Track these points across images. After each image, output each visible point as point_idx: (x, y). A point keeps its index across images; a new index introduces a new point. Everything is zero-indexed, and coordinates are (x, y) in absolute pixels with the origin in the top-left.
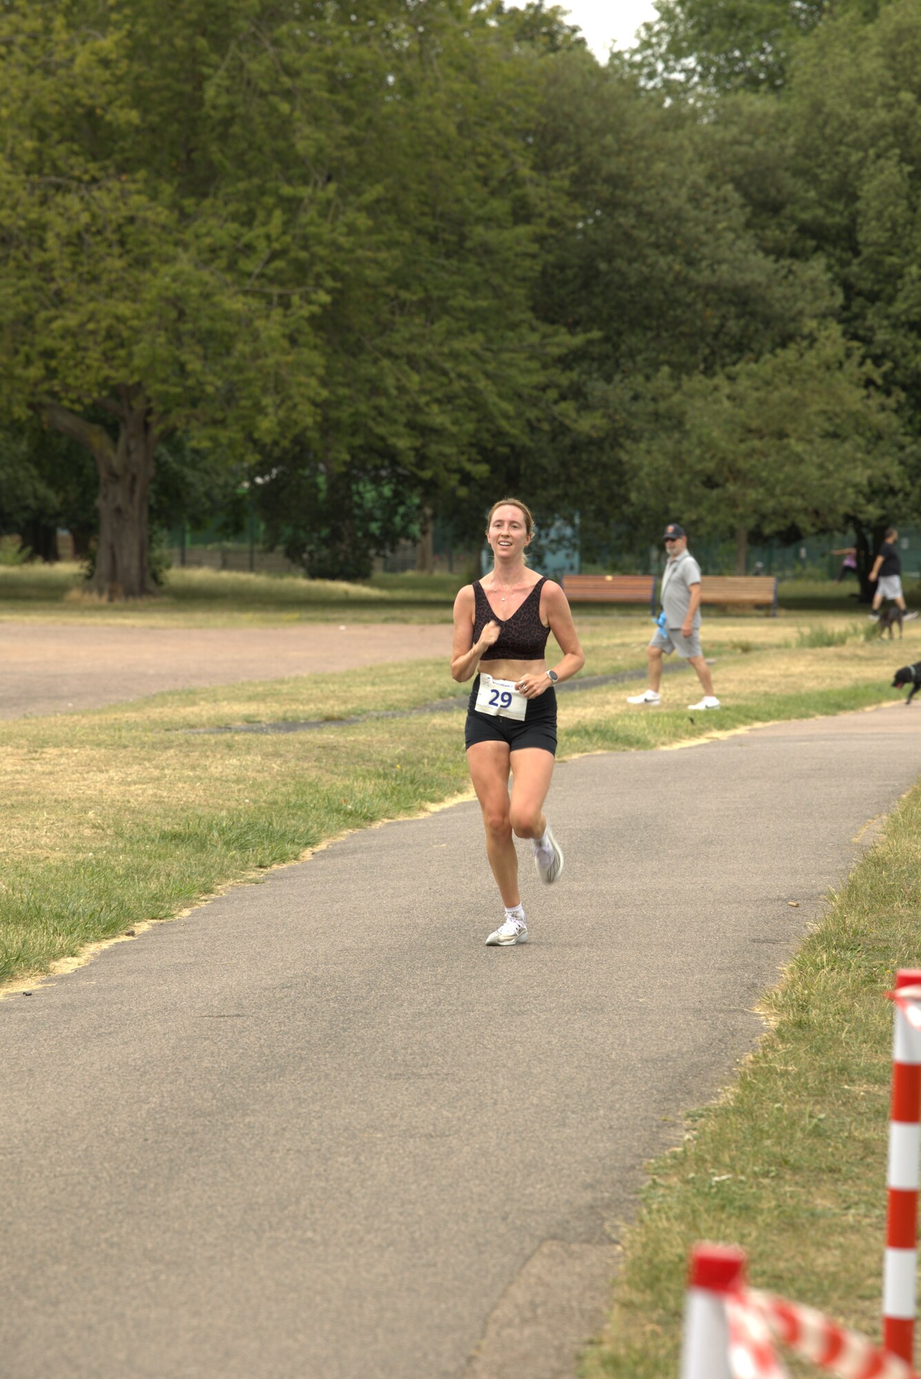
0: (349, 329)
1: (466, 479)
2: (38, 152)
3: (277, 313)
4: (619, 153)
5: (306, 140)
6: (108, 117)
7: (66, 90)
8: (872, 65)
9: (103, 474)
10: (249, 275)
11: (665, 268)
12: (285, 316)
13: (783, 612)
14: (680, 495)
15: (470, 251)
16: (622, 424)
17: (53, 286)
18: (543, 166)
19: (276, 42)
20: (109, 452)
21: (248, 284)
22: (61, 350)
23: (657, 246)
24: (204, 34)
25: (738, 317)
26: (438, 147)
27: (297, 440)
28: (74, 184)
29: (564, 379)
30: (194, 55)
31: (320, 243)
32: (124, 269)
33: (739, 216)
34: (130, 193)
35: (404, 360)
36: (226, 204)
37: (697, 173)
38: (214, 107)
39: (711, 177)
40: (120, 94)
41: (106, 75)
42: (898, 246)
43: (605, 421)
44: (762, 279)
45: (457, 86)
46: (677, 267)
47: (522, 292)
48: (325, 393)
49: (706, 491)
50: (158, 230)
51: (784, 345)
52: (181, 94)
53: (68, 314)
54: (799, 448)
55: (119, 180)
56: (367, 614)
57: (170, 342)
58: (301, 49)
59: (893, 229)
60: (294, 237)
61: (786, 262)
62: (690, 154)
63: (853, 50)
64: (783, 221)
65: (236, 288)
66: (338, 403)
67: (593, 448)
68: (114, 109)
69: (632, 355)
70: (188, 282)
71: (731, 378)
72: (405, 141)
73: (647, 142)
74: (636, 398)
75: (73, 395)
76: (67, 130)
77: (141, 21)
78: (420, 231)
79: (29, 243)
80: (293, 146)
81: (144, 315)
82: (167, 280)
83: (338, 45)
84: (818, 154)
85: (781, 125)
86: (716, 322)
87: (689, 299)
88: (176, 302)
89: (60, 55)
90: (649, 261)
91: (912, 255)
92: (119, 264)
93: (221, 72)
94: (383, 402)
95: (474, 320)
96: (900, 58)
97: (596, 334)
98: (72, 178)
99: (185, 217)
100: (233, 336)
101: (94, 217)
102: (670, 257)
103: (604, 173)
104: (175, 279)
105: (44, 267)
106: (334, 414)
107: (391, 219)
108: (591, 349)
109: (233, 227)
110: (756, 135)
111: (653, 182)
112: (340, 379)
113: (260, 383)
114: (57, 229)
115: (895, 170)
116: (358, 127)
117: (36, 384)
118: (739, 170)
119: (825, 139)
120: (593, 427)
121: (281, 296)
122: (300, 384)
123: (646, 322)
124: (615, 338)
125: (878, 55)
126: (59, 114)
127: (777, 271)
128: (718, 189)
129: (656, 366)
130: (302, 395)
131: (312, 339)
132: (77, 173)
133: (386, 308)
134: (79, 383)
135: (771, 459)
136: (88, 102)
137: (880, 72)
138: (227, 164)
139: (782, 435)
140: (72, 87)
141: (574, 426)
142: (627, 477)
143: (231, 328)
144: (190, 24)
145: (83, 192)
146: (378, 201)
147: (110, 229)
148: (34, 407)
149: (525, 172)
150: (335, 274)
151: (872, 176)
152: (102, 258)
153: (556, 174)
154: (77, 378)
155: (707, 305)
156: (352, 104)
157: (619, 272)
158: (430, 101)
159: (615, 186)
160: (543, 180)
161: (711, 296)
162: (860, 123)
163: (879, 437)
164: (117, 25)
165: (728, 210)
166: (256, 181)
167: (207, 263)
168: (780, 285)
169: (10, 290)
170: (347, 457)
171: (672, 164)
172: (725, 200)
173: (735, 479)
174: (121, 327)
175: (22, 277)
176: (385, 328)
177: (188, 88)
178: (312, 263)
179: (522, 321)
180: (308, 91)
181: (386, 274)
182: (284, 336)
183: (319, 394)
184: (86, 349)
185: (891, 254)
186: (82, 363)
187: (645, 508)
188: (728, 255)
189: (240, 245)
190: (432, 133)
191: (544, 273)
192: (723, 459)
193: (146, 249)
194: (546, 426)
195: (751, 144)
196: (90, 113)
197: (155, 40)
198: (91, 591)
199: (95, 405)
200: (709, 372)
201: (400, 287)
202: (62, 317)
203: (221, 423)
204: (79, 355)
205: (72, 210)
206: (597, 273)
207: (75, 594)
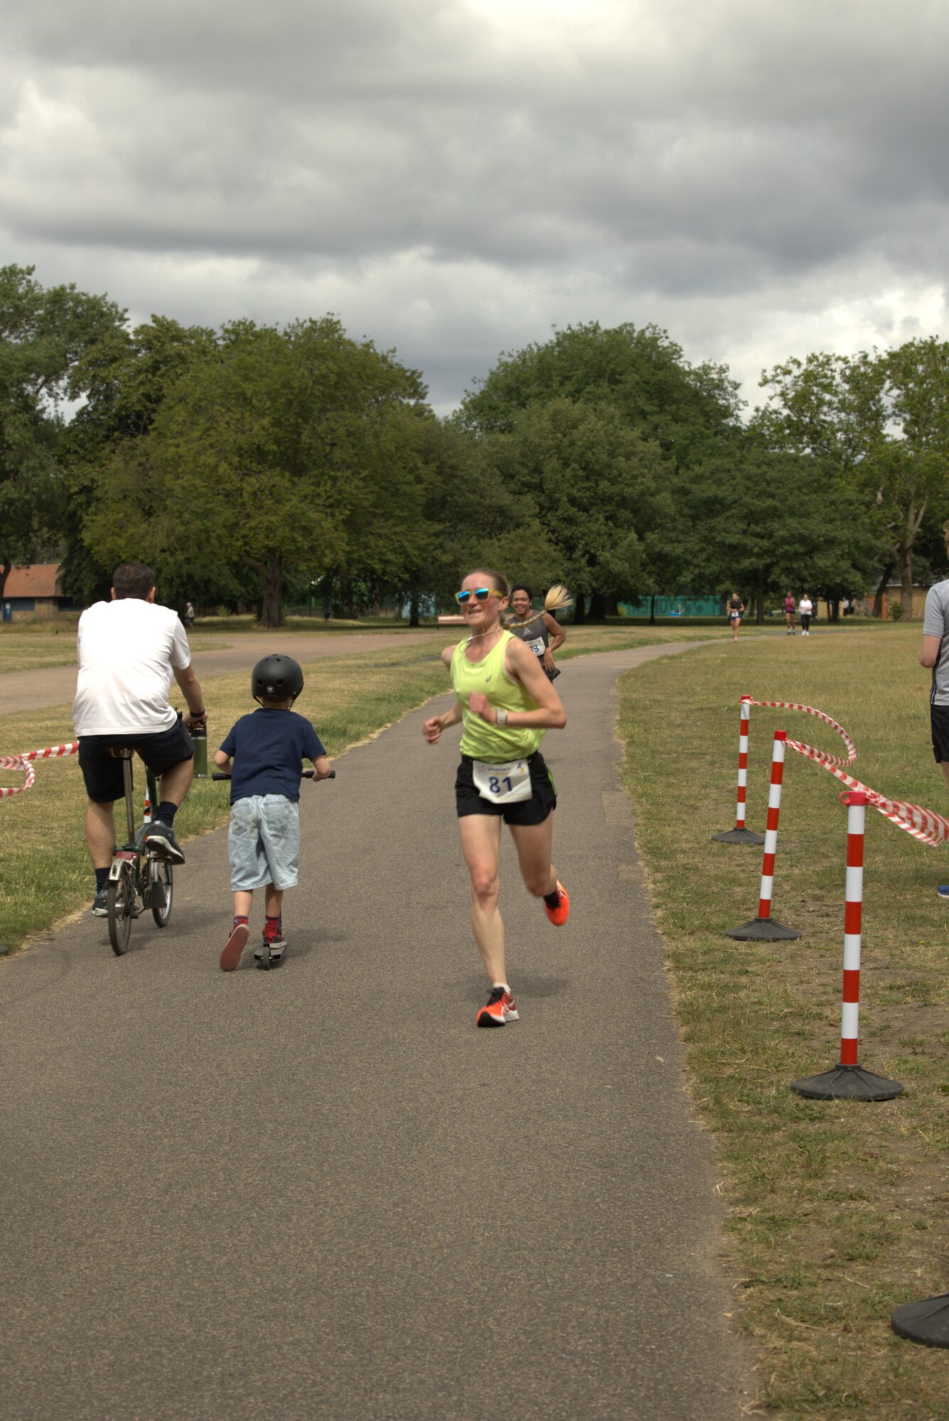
0: (357, 524)
1: (401, 580)
2: (240, 462)
3: (330, 519)
4: (454, 457)
5: (338, 455)
6: (265, 448)
7: (250, 439)
8: (546, 424)
9: (265, 581)
10: (319, 505)
11: (473, 499)
12: (333, 520)
15: (400, 494)
16: (458, 558)
17: (246, 511)
18: (426, 463)
19: (327, 419)
20: (267, 572)
21: (319, 508)
22: (250, 534)
23: (469, 491)
24: (301, 417)
25: (500, 517)
26: (388, 456)
27: (339, 565)
28: (253, 473)
29: (437, 542)
30: (297, 425)
31: (345, 492)
32: (272, 504)
33: (499, 480)
34: (274, 476)
35: (377, 535)
36: (309, 479)
37: (483, 464)
38: (305, 443)
39: (488, 465)
40: (270, 440)
41: (265, 433)
42: (558, 490)
43: (452, 557)
44: (508, 502)
45: (394, 434)
46: (477, 499)
47: (420, 509)
50: (284, 489)
51: (518, 527)
52: (292, 439)
53: (252, 521)
54: (526, 565)
55: (270, 471)
56: (365, 631)
57: (290, 530)
58: (336, 422)
59: (556, 483)
60: (335, 491)
61: (517, 496)
62: (480, 457)
63: (539, 418)
64: (515, 481)
65: (314, 510)
66: (353, 552)
67: (448, 567)
68: (267, 445)
69: (461, 532)
70: (297, 508)
71: (498, 540)
72: (375, 454)
73: (464, 453)
74: (463, 548)
75: (254, 552)
76: (250, 453)
77: (278, 413)
78: (382, 487)
79: (237, 495)
81: (280, 521)
82: (288, 507)
83: (350, 420)
84: (528, 456)
85: (514, 446)
86: (492, 519)
87: (482, 511)
88: (291, 516)
89: (248, 427)
90: (466, 497)
92: (270, 502)
93: (307, 431)
94: (369, 551)
95: (403, 520)
96: (556, 421)
97: (448, 525)
98: (252, 471)
99: (294, 484)
100: (314, 528)
101: (261, 485)
102: (475, 495)
103: (449, 464)
104: (291, 507)
105: (243, 504)
106: (351, 556)
107: (370, 483)
108: (446, 530)
109: (313, 488)
110: (505, 449)
111: (467, 468)
112: (353, 543)
113: (324, 545)
114: (247, 490)
115: (556, 462)
116: (358, 450)
117: (240, 548)
118: (498, 463)
119: (530, 451)
120: (448, 559)
121: (331, 513)
122: (339, 545)
123: (466, 519)
124: (455, 526)
125: (547, 420)
126: (247, 448)
127: (514, 500)
128: (491, 470)
129: (471, 536)
130: (340, 549)
131: (343, 528)
132: (254, 469)
133: (370, 516)
134: (256, 547)
136: (258, 443)
137: (549, 426)
138: (310, 464)
139: (518, 561)
140: (252, 438)
141: (440, 559)
143: (313, 524)
144: (295, 414)
145: (257, 476)
146: (366, 476)
147: (267, 489)
148: (239, 555)
149: (420, 465)
150: (351, 504)
151: (548, 464)
152: (264, 500)
153: (431, 466)
154: (255, 545)
155: (489, 513)
156: (355, 441)
157: (455, 501)
158: (385, 439)
159: (453, 469)
160: (426, 468)
161: (490, 509)
162: (543, 445)
163: (554, 561)
164: (269, 415)
165: (495, 478)
166: (320, 470)
167: (303, 501)
168: (515, 505)
170: (355, 572)
171: (473, 461)
172: (494, 474)
174: (272, 525)
175: (235, 508)
176: (369, 524)
177: (295, 437)
178: (342, 500)
179: (420, 520)
181: (370, 503)
182: (333, 527)
183: (346, 549)
184: (258, 534)
185: (556, 493)
186: (257, 539)
188: (496, 494)
189: (315, 494)
190: (385, 451)
191: (427, 502)
193: (280, 496)
194: (430, 559)
195: (502, 453)
196: (258, 447)
197: (283, 420)
198: (260, 625)
199: (262, 555)
200: (491, 538)
201: (375, 508)
202: (250, 522)
203: (310, 560)
204: (256, 536)
205: (252, 483)
206: (447, 502)
207: (255, 626)
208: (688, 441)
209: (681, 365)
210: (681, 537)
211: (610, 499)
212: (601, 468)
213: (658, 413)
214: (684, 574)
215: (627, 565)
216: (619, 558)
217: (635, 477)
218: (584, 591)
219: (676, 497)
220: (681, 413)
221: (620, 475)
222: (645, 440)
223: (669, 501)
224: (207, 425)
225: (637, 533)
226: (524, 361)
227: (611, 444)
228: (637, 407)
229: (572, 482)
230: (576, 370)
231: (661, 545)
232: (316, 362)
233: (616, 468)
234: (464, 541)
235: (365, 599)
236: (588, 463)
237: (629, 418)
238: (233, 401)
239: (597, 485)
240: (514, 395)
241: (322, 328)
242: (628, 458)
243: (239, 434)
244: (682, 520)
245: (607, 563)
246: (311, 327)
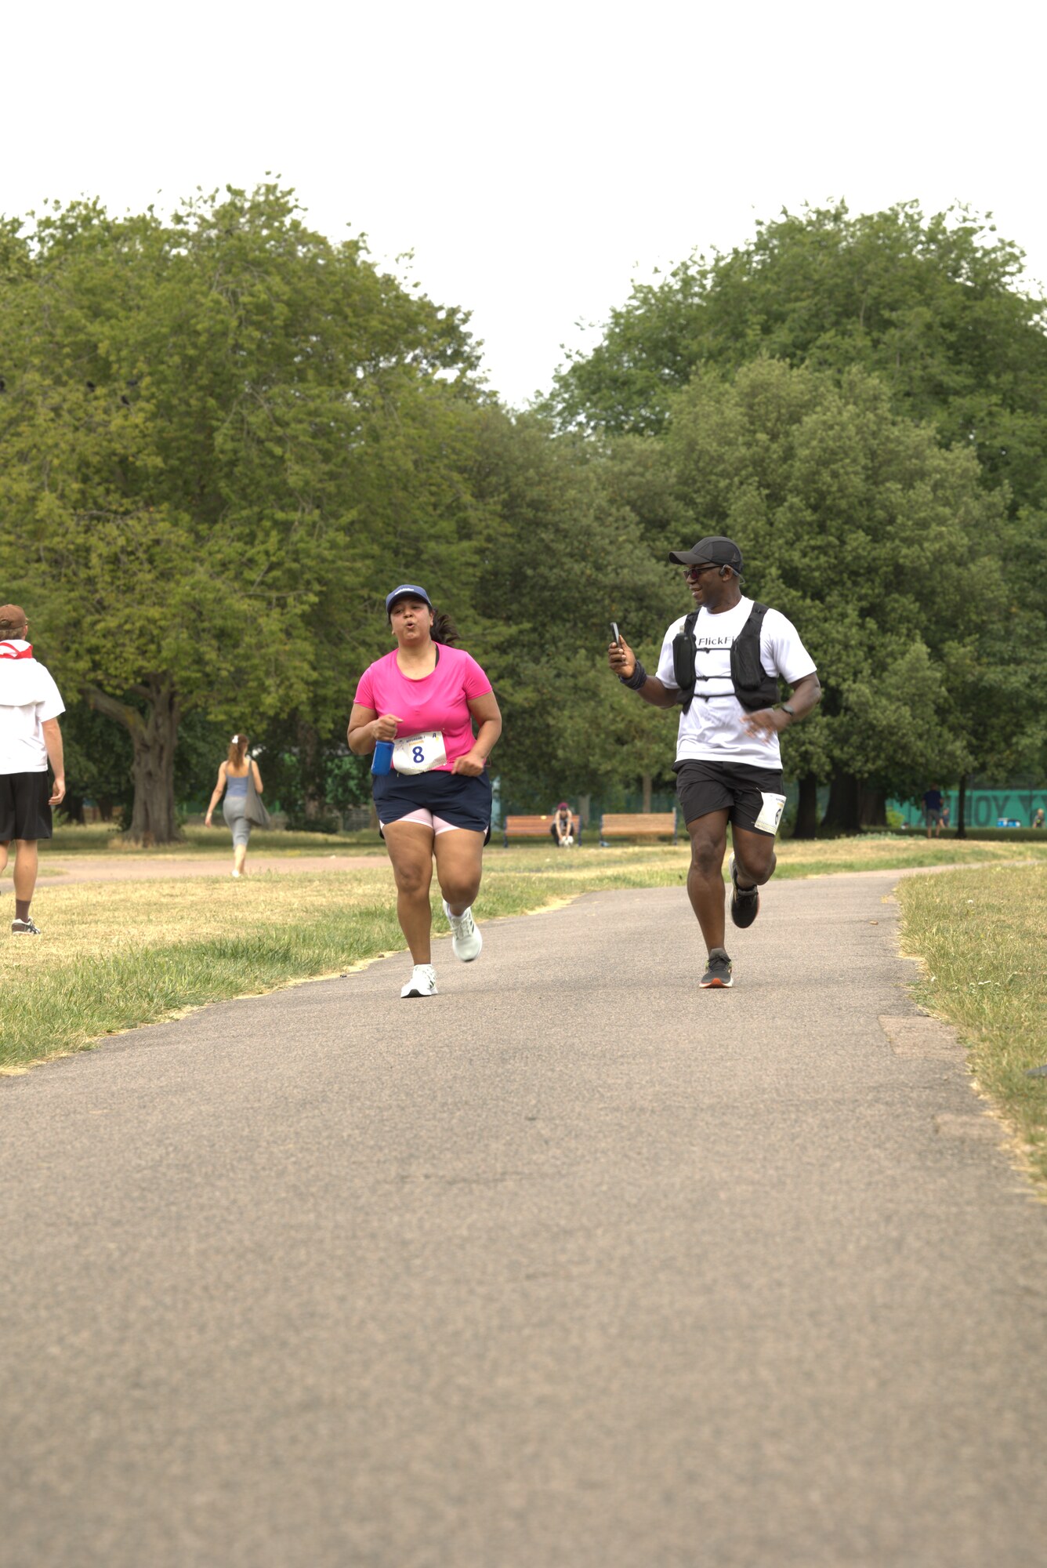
0: (332, 624)
2: (82, 492)
3: (276, 613)
4: (540, 483)
5: (296, 475)
6: (139, 463)
7: (105, 444)
8: (734, 413)
9: (137, 746)
10: (252, 583)
11: (579, 572)
12: (282, 614)
13: (682, 842)
14: (597, 751)
15: (426, 562)
16: (548, 696)
17: (97, 596)
18: (480, 495)
19: (268, 400)
20: (141, 727)
21: (252, 590)
22: (104, 646)
23: (571, 555)
24: (211, 395)
25: (638, 610)
26: (398, 480)
27: (294, 713)
28: (112, 516)
30: (204, 412)
31: (309, 556)
32: (153, 581)
33: (636, 531)
34: (157, 521)
35: (375, 648)
36: (232, 528)
37: (602, 498)
38: (222, 452)
39: (612, 501)
40: (147, 444)
41: (137, 432)
42: (760, 552)
43: (535, 694)
44: (655, 579)
45: (413, 432)
46: (588, 572)
47: (468, 593)
48: (315, 675)
49: (618, 747)
50: (179, 550)
52: (196, 442)
53: (109, 618)
55: (148, 511)
57: (191, 638)
58: (289, 405)
59: (756, 539)
60: (287, 553)
62: (594, 484)
63: (718, 401)
64: (669, 535)
65: (243, 594)
66: (324, 683)
67: (526, 716)
68: (141, 456)
69: (554, 641)
70: (204, 589)
72: (373, 475)
73: (561, 474)
74: (558, 676)
75: (114, 682)
76: (105, 474)
77: (164, 387)
78: (385, 547)
79: (77, 563)
80: (285, 482)
81: (169, 616)
82: (188, 588)
83: (319, 401)
84: (695, 481)
85: (664, 460)
86: (621, 614)
87: (599, 597)
88: (195, 606)
89: (100, 417)
90: (566, 567)
91: (771, 560)
92: (149, 577)
93: (227, 425)
96: (756, 408)
97: (527, 625)
98: (109, 511)
99: (200, 539)
100: (241, 631)
101: (128, 541)
102: (583, 564)
103: (528, 499)
104: (193, 589)
105: (90, 581)
106: (321, 692)
107: (363, 537)
108: (522, 638)
109: (239, 546)
110: (646, 468)
111: (566, 506)
112: (326, 664)
113: (264, 668)
114: (99, 552)
115: (755, 493)
116: (335, 465)
117: (84, 675)
118: (633, 495)
119: (699, 470)
120: (526, 699)
121: (278, 599)
122: (295, 668)
123: (565, 615)
124: (540, 629)
125: (737, 405)
126: (99, 462)
127: (666, 574)
128: (618, 510)
129: (575, 651)
130: (297, 677)
131: (303, 632)
132: (114, 507)
133: (361, 607)
134: (118, 673)
135: (668, 721)
136: (122, 451)
137: (739, 417)
138: (233, 497)
140: (110, 441)
141: (510, 699)
142: (553, 739)
143: (241, 625)
144: (201, 388)
145: (120, 521)
146: (352, 523)
147: (141, 550)
148: (81, 691)
149: (467, 498)
150: (320, 581)
151: (738, 498)
152: (135, 574)
153: (491, 501)
154: (116, 668)
155: (613, 601)
156: (331, 447)
157: (542, 576)
158: (392, 443)
159: (537, 510)
160: (481, 506)
161: (616, 594)
162: (726, 457)
165: (626, 527)
166: (256, 509)
167: (219, 574)
168: (669, 584)
169: (62, 600)
170: (332, 726)
171: (580, 492)
172: (624, 519)
173: (641, 738)
174: (152, 627)
175: (72, 590)
176: (359, 624)
177: (201, 437)
178: (302, 573)
179: (467, 617)
180: (295, 437)
181: (361, 579)
182: (281, 630)
183: (309, 675)
184: (124, 645)
185: (754, 559)
186: (120, 656)
187: (567, 762)
188: (628, 561)
189: (244, 560)
190: (393, 468)
191: (482, 578)
192: (631, 722)
193: (170, 565)
195: (642, 475)
196: (123, 460)
197: (175, 402)
198: (129, 840)
199: (132, 691)
201: (371, 590)
202: (104, 620)
203: (234, 700)
204: (118, 650)
205: (111, 536)
206: (525, 577)
207: (116, 842)
208: (1038, 449)
209: (1022, 288)
210: (1023, 652)
211: (871, 570)
212: (851, 506)
213: (971, 390)
214: (1029, 731)
215: (906, 711)
216: (889, 697)
217: (924, 524)
218: (814, 767)
219: (1011, 567)
220: (1022, 389)
221: (891, 520)
222: (945, 445)
223: (997, 575)
224: (13, 412)
225: (928, 644)
226: (687, 282)
227: (873, 455)
228: (927, 379)
229: (790, 535)
230: (797, 299)
231: (978, 670)
232: (247, 276)
233: (884, 507)
234: (561, 660)
235: (352, 784)
236: (822, 496)
237: (910, 401)
238: (68, 362)
239: (843, 543)
240: (666, 355)
241: (255, 206)
242: (909, 485)
243: (81, 434)
244: (1026, 615)
245: (864, 706)
246: (232, 204)
